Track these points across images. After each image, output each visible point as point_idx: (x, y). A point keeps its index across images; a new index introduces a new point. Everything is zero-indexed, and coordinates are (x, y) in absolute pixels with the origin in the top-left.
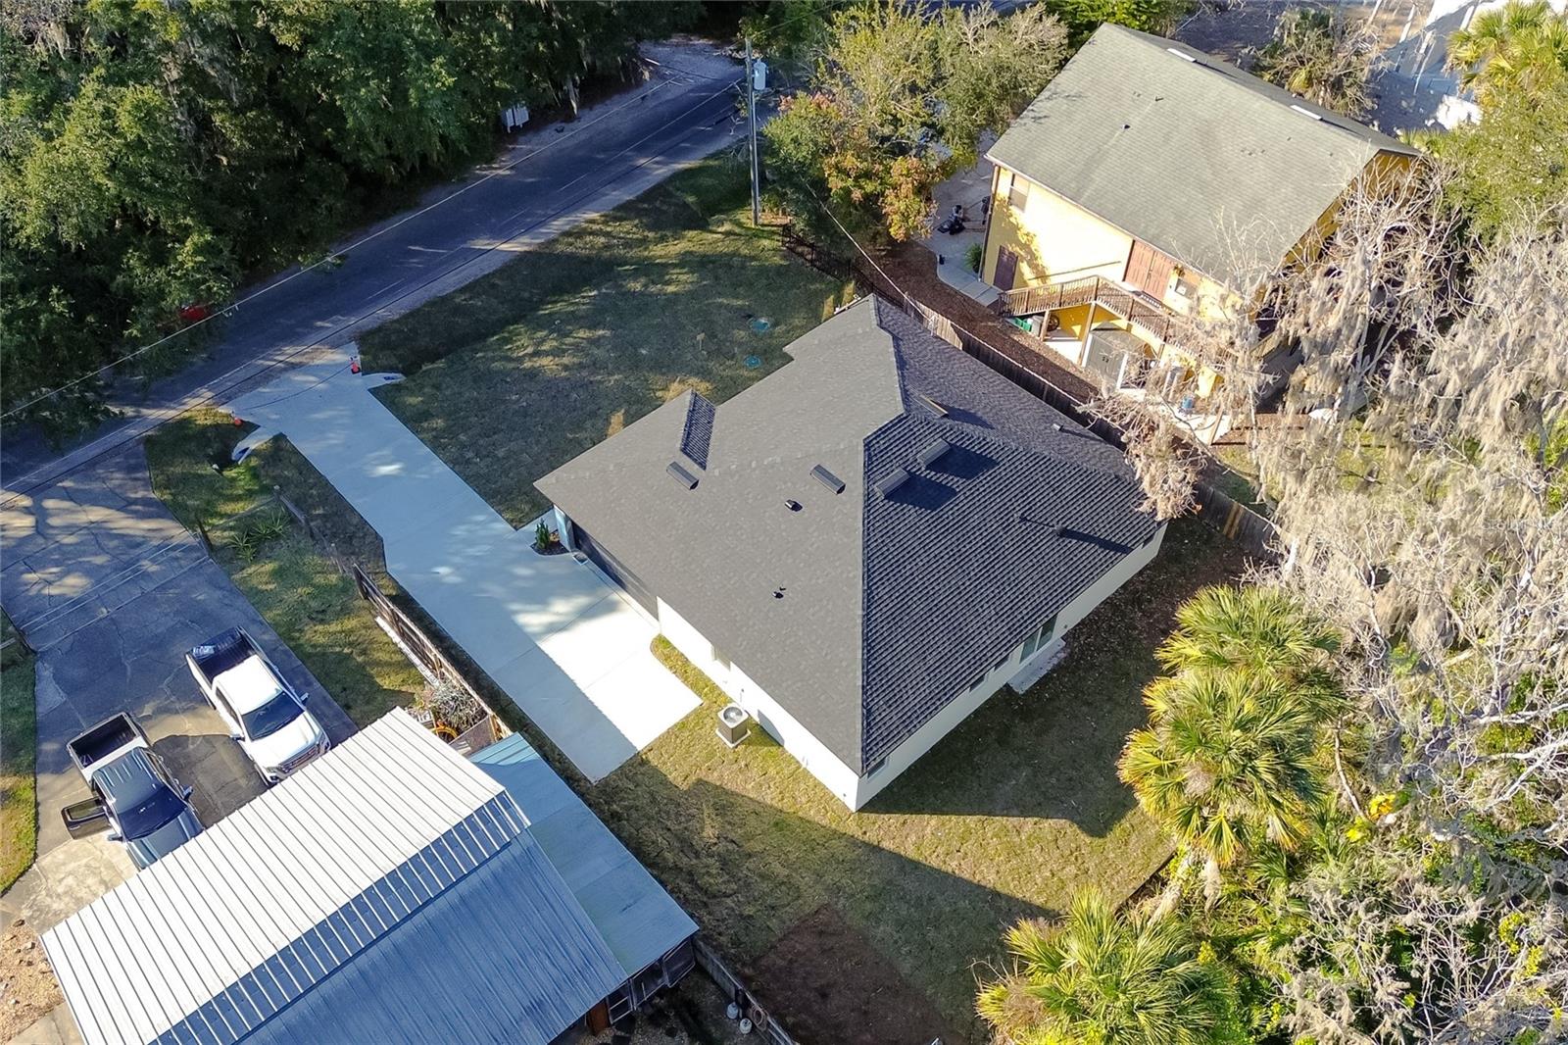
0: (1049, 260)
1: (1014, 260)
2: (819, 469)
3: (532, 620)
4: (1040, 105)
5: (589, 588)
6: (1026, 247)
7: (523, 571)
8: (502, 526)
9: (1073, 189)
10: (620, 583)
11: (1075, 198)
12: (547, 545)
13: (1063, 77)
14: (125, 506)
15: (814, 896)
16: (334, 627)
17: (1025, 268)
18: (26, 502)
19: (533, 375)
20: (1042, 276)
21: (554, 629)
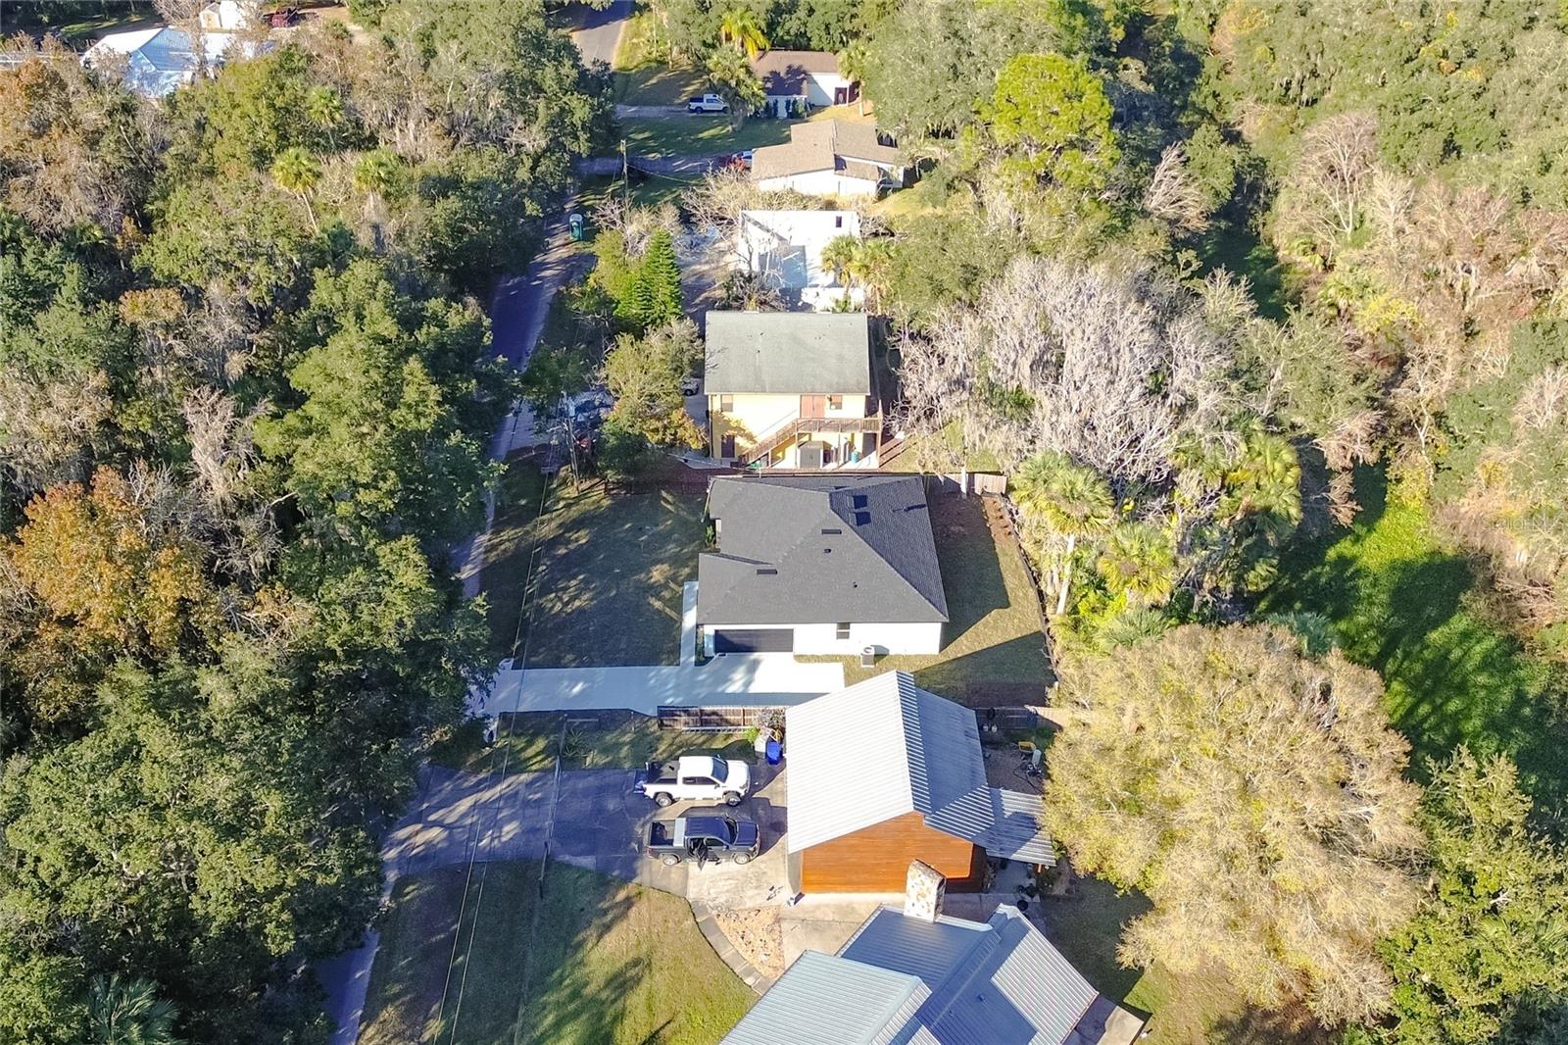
0: (750, 426)
1: (731, 439)
2: (825, 532)
3: (735, 687)
4: (709, 361)
5: (740, 663)
6: (739, 429)
7: (701, 678)
8: (666, 670)
9: (758, 386)
10: (750, 649)
11: (763, 391)
12: (702, 660)
13: (708, 344)
14: (476, 788)
15: (961, 685)
16: (662, 748)
17: (740, 441)
18: (420, 826)
19: (580, 611)
20: (750, 438)
21: (747, 684)
